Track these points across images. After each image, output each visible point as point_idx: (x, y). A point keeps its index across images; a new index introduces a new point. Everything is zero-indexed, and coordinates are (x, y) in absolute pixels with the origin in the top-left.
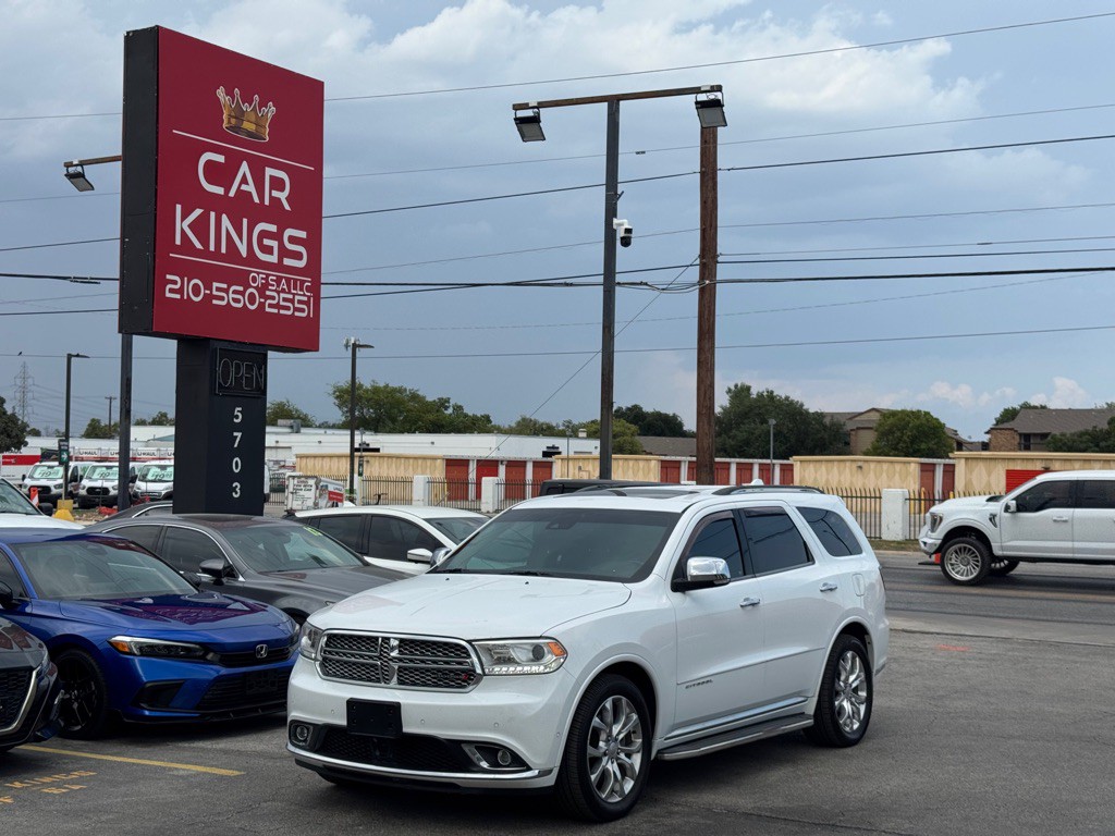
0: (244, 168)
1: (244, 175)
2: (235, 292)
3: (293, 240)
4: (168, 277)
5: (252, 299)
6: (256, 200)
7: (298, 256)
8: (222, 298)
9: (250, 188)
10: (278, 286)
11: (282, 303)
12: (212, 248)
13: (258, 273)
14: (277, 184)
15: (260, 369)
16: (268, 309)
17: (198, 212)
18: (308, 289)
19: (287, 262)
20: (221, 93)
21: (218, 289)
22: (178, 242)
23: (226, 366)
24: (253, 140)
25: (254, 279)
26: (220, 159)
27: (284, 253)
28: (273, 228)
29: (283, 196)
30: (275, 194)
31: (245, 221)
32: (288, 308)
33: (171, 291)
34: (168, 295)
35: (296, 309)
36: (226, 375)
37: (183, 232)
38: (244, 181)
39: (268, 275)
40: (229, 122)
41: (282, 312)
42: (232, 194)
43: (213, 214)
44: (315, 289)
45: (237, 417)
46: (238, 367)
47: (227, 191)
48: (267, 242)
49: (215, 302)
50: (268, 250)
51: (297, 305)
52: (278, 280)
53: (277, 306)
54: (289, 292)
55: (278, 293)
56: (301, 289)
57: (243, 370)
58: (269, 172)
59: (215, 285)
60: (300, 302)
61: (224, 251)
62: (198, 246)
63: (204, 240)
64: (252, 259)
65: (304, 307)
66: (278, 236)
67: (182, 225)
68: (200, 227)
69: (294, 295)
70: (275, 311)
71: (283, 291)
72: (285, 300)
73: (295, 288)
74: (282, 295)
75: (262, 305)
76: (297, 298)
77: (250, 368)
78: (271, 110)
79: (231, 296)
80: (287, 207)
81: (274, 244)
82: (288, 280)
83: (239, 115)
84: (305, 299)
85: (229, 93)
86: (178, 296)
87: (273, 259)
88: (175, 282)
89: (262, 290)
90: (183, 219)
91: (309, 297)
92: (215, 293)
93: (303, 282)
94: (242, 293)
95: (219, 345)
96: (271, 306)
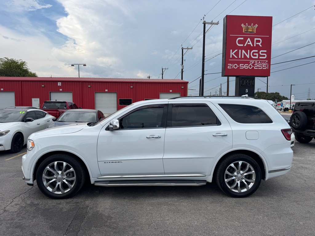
0: (249, 39)
1: (249, 41)
2: (246, 66)
3: (262, 53)
4: (228, 64)
5: (250, 66)
6: (252, 45)
7: (264, 56)
8: (242, 67)
9: (251, 43)
10: (258, 63)
11: (259, 67)
12: (240, 57)
13: (252, 61)
14: (258, 41)
15: (252, 81)
16: (255, 68)
17: (236, 50)
18: (267, 63)
19: (260, 58)
20: (243, 25)
21: (241, 65)
22: (231, 57)
23: (243, 81)
24: (252, 33)
25: (251, 62)
26: (242, 39)
27: (259, 55)
28: (257, 51)
29: (259, 44)
30: (257, 43)
31: (249, 51)
32: (261, 68)
33: (229, 67)
34: (228, 68)
35: (263, 68)
36: (243, 83)
37: (232, 55)
38: (249, 42)
39: (255, 61)
40: (245, 31)
41: (259, 68)
42: (245, 45)
43: (240, 50)
44: (269, 63)
45: (247, 91)
46: (246, 81)
47: (244, 45)
48: (254, 54)
49: (240, 68)
50: (256, 56)
51: (263, 67)
52: (258, 62)
53: (258, 67)
54: (261, 64)
55: (258, 65)
56: (265, 63)
57: (248, 81)
58: (255, 39)
59: (240, 65)
60: (264, 66)
61: (243, 57)
62: (236, 57)
63: (238, 56)
64: (251, 58)
65: (266, 67)
66: (258, 53)
67: (232, 53)
68: (237, 54)
69: (262, 65)
70: (257, 68)
71: (259, 64)
72: (260, 66)
73: (263, 63)
74: (259, 65)
75: (253, 68)
76: (263, 65)
77: (249, 81)
78: (257, 25)
79: (245, 66)
80: (261, 46)
81: (257, 54)
82: (261, 62)
83: (248, 29)
84: (266, 65)
85: (245, 24)
86: (231, 68)
87: (257, 57)
88: (230, 65)
89: (253, 65)
90: (232, 52)
91: (267, 65)
92: (240, 66)
93: (265, 62)
94: (248, 66)
95: (241, 77)
96: (255, 67)
